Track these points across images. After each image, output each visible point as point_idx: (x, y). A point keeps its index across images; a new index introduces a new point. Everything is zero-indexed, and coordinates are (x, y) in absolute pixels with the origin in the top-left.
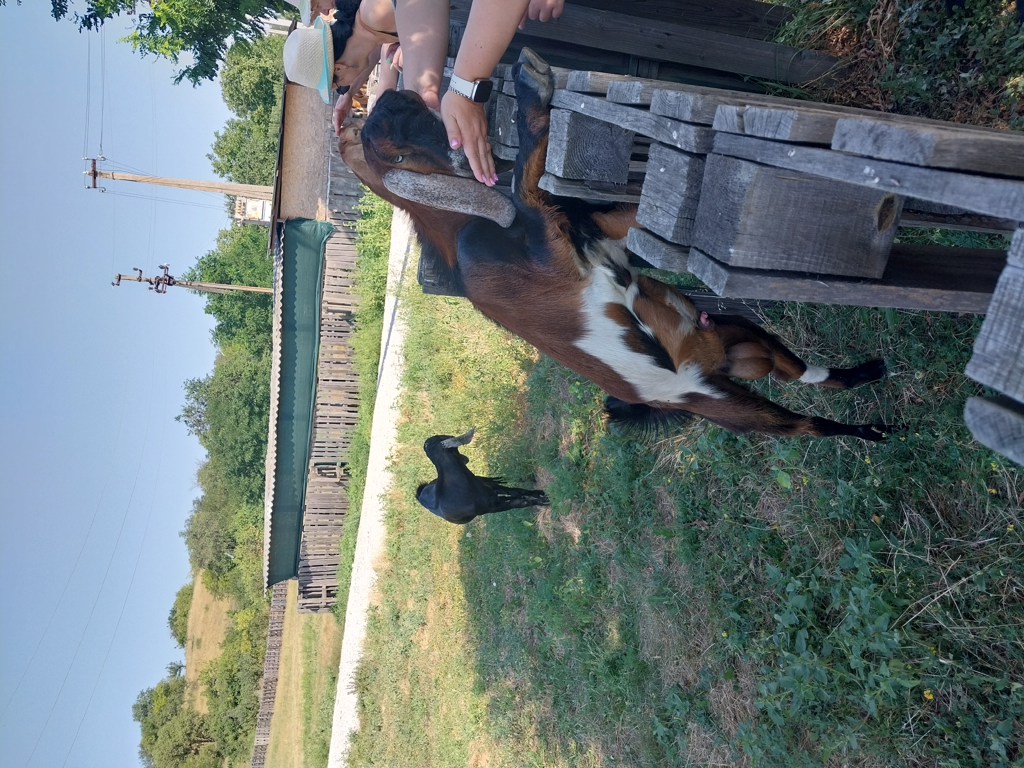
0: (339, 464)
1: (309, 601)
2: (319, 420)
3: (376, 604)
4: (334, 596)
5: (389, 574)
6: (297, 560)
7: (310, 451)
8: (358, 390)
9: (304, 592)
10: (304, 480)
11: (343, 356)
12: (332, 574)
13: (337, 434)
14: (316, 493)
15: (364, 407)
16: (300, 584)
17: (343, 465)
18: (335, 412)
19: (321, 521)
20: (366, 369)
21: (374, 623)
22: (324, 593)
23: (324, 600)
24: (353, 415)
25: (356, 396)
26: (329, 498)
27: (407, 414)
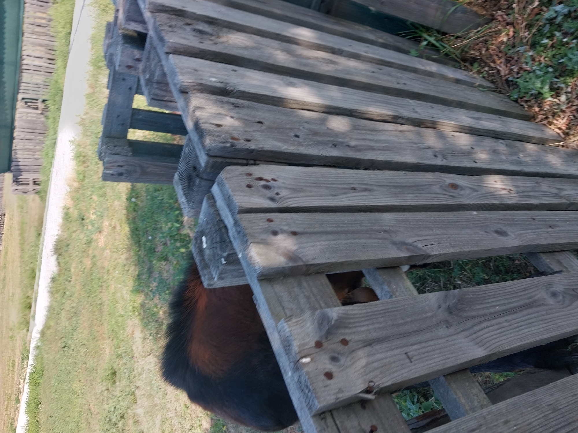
0: (40, 100)
1: (20, 187)
2: (24, 67)
3: (68, 205)
4: (38, 184)
5: (77, 190)
6: (10, 160)
7: (19, 89)
8: (55, 49)
9: (17, 182)
10: (13, 108)
11: (43, 21)
12: (36, 171)
13: (39, 79)
14: (24, 118)
15: (59, 63)
16: (14, 176)
17: (44, 101)
18: (37, 62)
19: (28, 137)
20: (62, 35)
21: (67, 217)
22: (31, 183)
23: (31, 187)
24: (51, 66)
25: (53, 52)
26: (33, 122)
27: (92, 87)
